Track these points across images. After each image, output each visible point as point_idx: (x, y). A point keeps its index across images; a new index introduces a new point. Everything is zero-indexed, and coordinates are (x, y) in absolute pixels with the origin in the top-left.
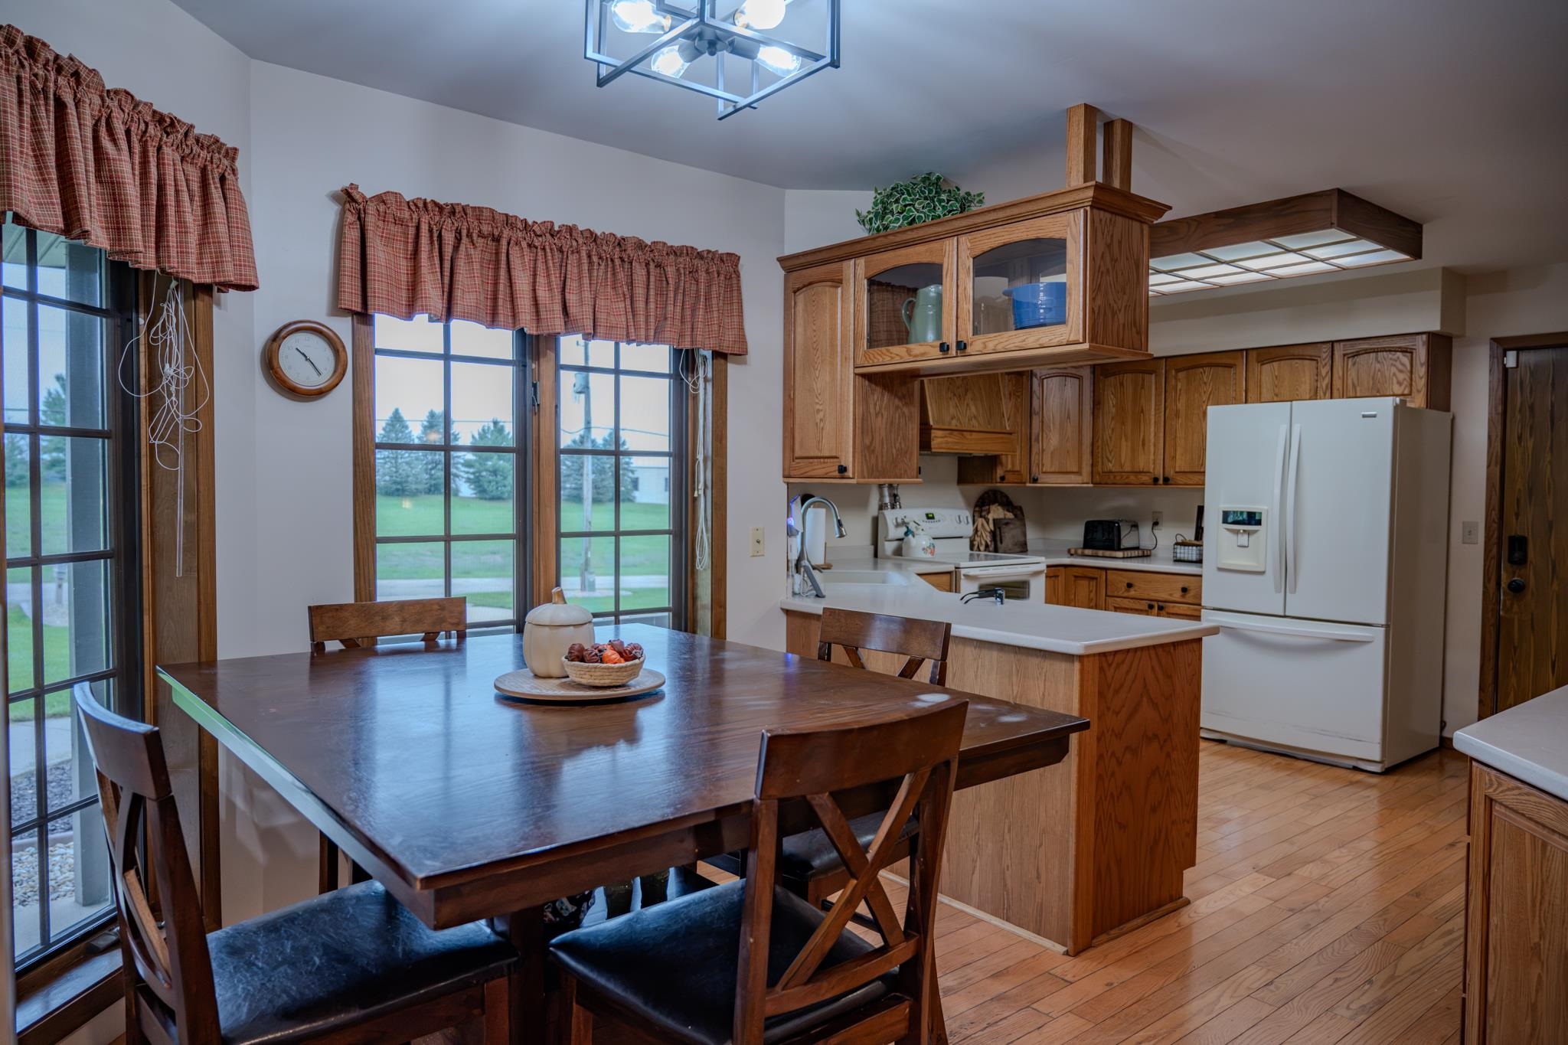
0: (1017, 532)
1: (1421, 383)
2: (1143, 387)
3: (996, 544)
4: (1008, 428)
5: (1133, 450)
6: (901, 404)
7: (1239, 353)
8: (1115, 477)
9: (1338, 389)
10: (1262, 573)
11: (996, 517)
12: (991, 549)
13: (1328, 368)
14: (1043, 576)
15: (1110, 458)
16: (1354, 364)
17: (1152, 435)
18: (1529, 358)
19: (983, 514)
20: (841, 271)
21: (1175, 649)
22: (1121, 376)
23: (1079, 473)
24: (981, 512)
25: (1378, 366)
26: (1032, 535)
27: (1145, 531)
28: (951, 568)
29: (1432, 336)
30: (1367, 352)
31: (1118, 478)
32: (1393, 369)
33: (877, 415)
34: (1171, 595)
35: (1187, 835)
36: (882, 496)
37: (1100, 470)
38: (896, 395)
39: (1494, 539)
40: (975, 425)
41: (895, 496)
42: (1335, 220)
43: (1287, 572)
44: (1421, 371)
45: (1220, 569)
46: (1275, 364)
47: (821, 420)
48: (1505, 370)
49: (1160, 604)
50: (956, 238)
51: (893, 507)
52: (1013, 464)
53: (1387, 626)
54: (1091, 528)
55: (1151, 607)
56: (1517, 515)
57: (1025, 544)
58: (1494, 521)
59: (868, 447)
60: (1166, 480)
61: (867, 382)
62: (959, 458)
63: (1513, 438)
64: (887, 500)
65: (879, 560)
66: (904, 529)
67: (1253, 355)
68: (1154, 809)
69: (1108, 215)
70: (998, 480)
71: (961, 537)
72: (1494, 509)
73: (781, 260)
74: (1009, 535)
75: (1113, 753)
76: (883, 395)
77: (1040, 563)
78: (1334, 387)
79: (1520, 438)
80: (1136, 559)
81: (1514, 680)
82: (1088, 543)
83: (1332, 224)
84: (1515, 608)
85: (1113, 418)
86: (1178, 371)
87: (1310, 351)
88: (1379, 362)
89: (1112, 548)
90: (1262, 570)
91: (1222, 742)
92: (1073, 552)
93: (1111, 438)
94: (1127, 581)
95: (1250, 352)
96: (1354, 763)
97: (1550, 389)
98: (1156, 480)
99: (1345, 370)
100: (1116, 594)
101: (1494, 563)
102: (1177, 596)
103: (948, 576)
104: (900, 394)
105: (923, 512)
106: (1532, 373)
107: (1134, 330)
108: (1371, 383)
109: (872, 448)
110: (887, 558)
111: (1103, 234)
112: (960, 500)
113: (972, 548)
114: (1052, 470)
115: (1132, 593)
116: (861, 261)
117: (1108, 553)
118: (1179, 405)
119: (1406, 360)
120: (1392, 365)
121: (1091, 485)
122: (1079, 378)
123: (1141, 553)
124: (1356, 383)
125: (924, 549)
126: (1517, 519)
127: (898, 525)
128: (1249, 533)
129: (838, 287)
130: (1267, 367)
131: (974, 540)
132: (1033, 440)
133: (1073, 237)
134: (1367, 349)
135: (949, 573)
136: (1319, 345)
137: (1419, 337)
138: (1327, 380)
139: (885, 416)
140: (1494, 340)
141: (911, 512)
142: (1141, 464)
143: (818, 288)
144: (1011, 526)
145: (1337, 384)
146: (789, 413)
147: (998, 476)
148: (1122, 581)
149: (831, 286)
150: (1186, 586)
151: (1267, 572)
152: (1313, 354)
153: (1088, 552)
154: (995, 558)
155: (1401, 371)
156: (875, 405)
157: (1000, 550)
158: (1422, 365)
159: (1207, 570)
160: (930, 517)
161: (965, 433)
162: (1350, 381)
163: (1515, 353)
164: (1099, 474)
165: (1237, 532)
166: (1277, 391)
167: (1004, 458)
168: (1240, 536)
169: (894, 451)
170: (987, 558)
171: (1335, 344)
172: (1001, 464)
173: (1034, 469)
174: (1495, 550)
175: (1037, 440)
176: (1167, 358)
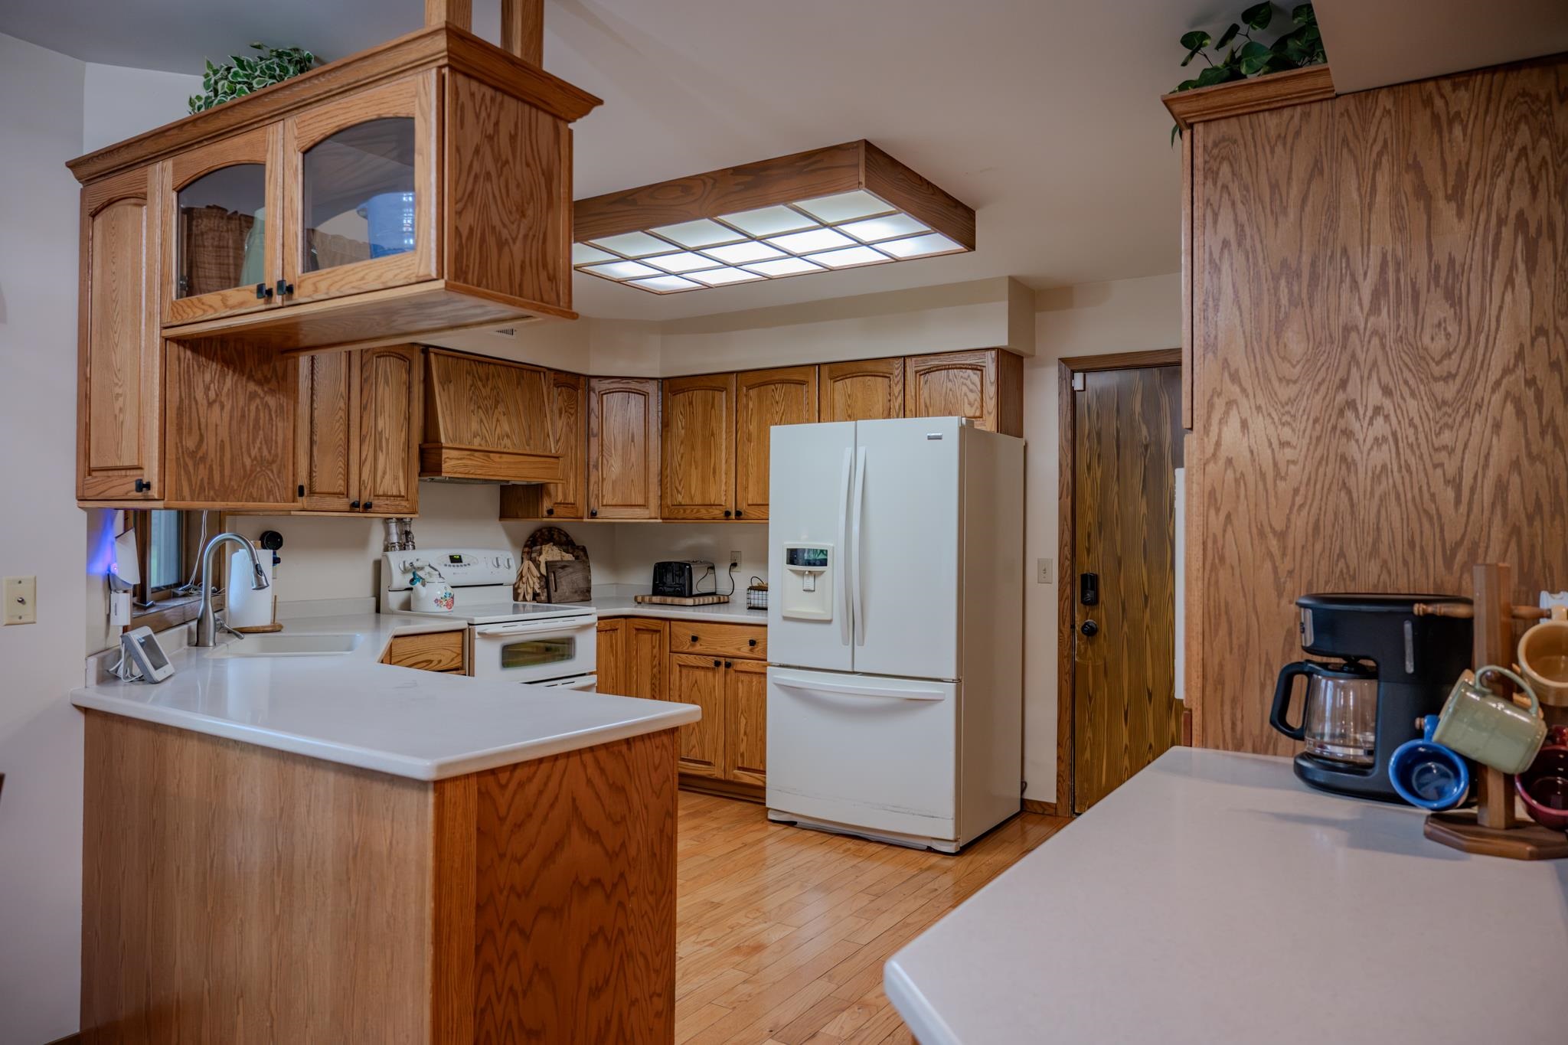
0: (578, 577)
1: (991, 404)
2: (713, 406)
3: (547, 592)
4: (553, 451)
5: (704, 480)
6: (260, 391)
7: (812, 368)
8: (685, 511)
9: (911, 411)
10: (829, 622)
11: (550, 559)
12: (543, 598)
13: (901, 386)
14: (594, 630)
15: (680, 489)
16: (926, 383)
17: (724, 461)
18: (1097, 381)
19: (534, 555)
20: (144, 181)
21: (629, 749)
22: (690, 393)
23: (644, 506)
24: (529, 553)
25: (950, 385)
26: (598, 579)
27: (722, 573)
28: (463, 625)
29: (1001, 353)
30: (939, 368)
31: (688, 512)
32: (964, 388)
33: (210, 404)
34: (739, 649)
35: (658, 1015)
36: (388, 533)
37: (669, 503)
38: (250, 377)
39: (1068, 579)
40: (507, 444)
41: (407, 533)
42: (862, 179)
43: (855, 623)
44: (991, 390)
45: (785, 618)
46: (848, 381)
47: (121, 409)
48: (1074, 393)
49: (728, 660)
50: (282, 122)
51: (403, 547)
52: (565, 495)
53: (958, 681)
54: (662, 571)
55: (717, 664)
56: (1089, 551)
57: (589, 590)
58: (1067, 558)
59: (192, 454)
60: (738, 514)
61: (189, 353)
62: (502, 487)
63: (1082, 466)
64: (395, 539)
65: (382, 616)
66: (411, 576)
67: (825, 370)
68: (596, 992)
69: (489, 92)
70: (545, 514)
71: (501, 584)
72: (1066, 545)
73: (73, 165)
74: (567, 582)
75: (513, 924)
76: (223, 376)
77: (590, 614)
78: (907, 409)
79: (1089, 468)
80: (710, 607)
81: (1089, 734)
82: (659, 588)
83: (860, 183)
84: (1090, 652)
85: (682, 443)
86: (749, 388)
87: (882, 368)
88: (950, 380)
89: (681, 595)
90: (829, 618)
91: (792, 824)
92: (639, 599)
93: (680, 465)
94: (692, 634)
95: (822, 367)
96: (928, 843)
97: (1115, 414)
98: (728, 514)
99: (917, 388)
100: (680, 650)
101: (1067, 604)
102: (745, 650)
103: (460, 634)
104: (259, 375)
105: (445, 554)
106: (1098, 398)
107: (543, 276)
108: (943, 403)
109: (200, 454)
110: (392, 613)
111: (477, 116)
112: (504, 540)
113: (516, 597)
114: (614, 503)
115: (698, 648)
116: (169, 164)
117: (677, 600)
118: (751, 427)
119: (975, 377)
120: (963, 383)
121: (660, 521)
122: (645, 395)
123: (716, 599)
124: (928, 404)
125: (436, 601)
126: (1088, 555)
127: (405, 571)
128: (815, 575)
129: (141, 205)
130: (839, 384)
131: (519, 587)
132: (591, 467)
133: (423, 114)
134: (938, 366)
135: (462, 631)
136: (891, 360)
137: (988, 353)
138: (900, 399)
139: (228, 407)
140: (1063, 360)
141: (428, 554)
142: (712, 498)
143: (118, 209)
144: (570, 570)
145: (910, 405)
146: (85, 400)
147: (545, 509)
148: (684, 633)
149: (136, 205)
150: (754, 639)
151: (833, 622)
152: (885, 371)
153: (656, 599)
154: (548, 609)
155: (971, 391)
156: (207, 389)
157: (553, 600)
158: (992, 383)
159: (772, 618)
160: (455, 560)
161: (491, 455)
162: (922, 401)
163: (1082, 374)
164: (668, 507)
165: (802, 574)
166: (849, 412)
167: (552, 487)
168: (805, 578)
169: (248, 462)
170: (535, 609)
171: (907, 360)
172: (549, 495)
173: (593, 501)
174: (1068, 591)
175: (596, 467)
176: (737, 372)
